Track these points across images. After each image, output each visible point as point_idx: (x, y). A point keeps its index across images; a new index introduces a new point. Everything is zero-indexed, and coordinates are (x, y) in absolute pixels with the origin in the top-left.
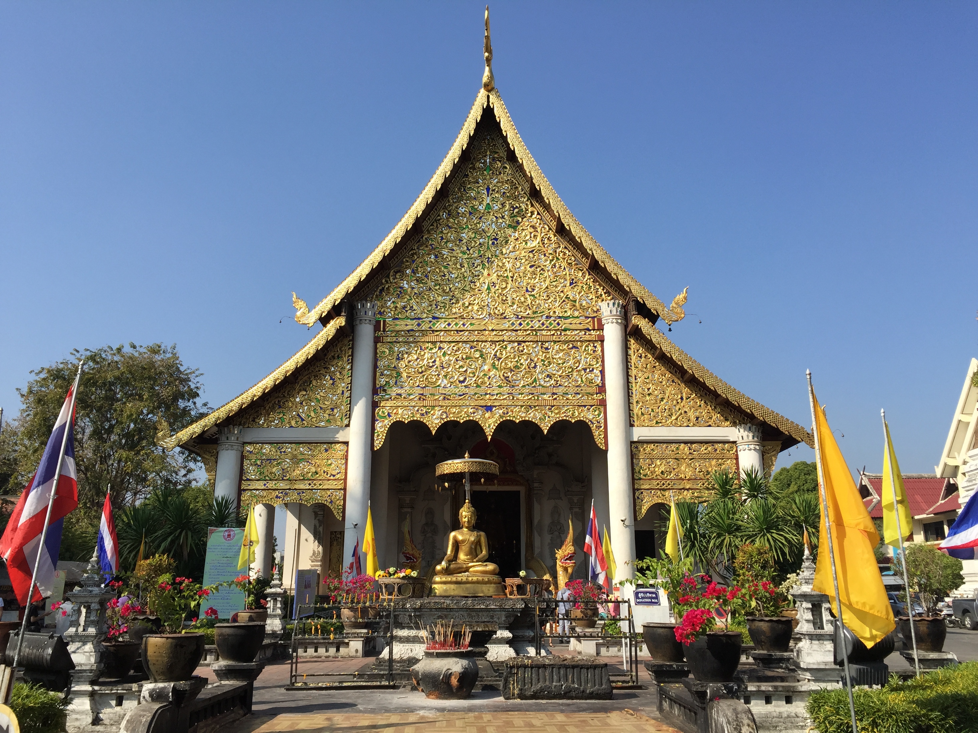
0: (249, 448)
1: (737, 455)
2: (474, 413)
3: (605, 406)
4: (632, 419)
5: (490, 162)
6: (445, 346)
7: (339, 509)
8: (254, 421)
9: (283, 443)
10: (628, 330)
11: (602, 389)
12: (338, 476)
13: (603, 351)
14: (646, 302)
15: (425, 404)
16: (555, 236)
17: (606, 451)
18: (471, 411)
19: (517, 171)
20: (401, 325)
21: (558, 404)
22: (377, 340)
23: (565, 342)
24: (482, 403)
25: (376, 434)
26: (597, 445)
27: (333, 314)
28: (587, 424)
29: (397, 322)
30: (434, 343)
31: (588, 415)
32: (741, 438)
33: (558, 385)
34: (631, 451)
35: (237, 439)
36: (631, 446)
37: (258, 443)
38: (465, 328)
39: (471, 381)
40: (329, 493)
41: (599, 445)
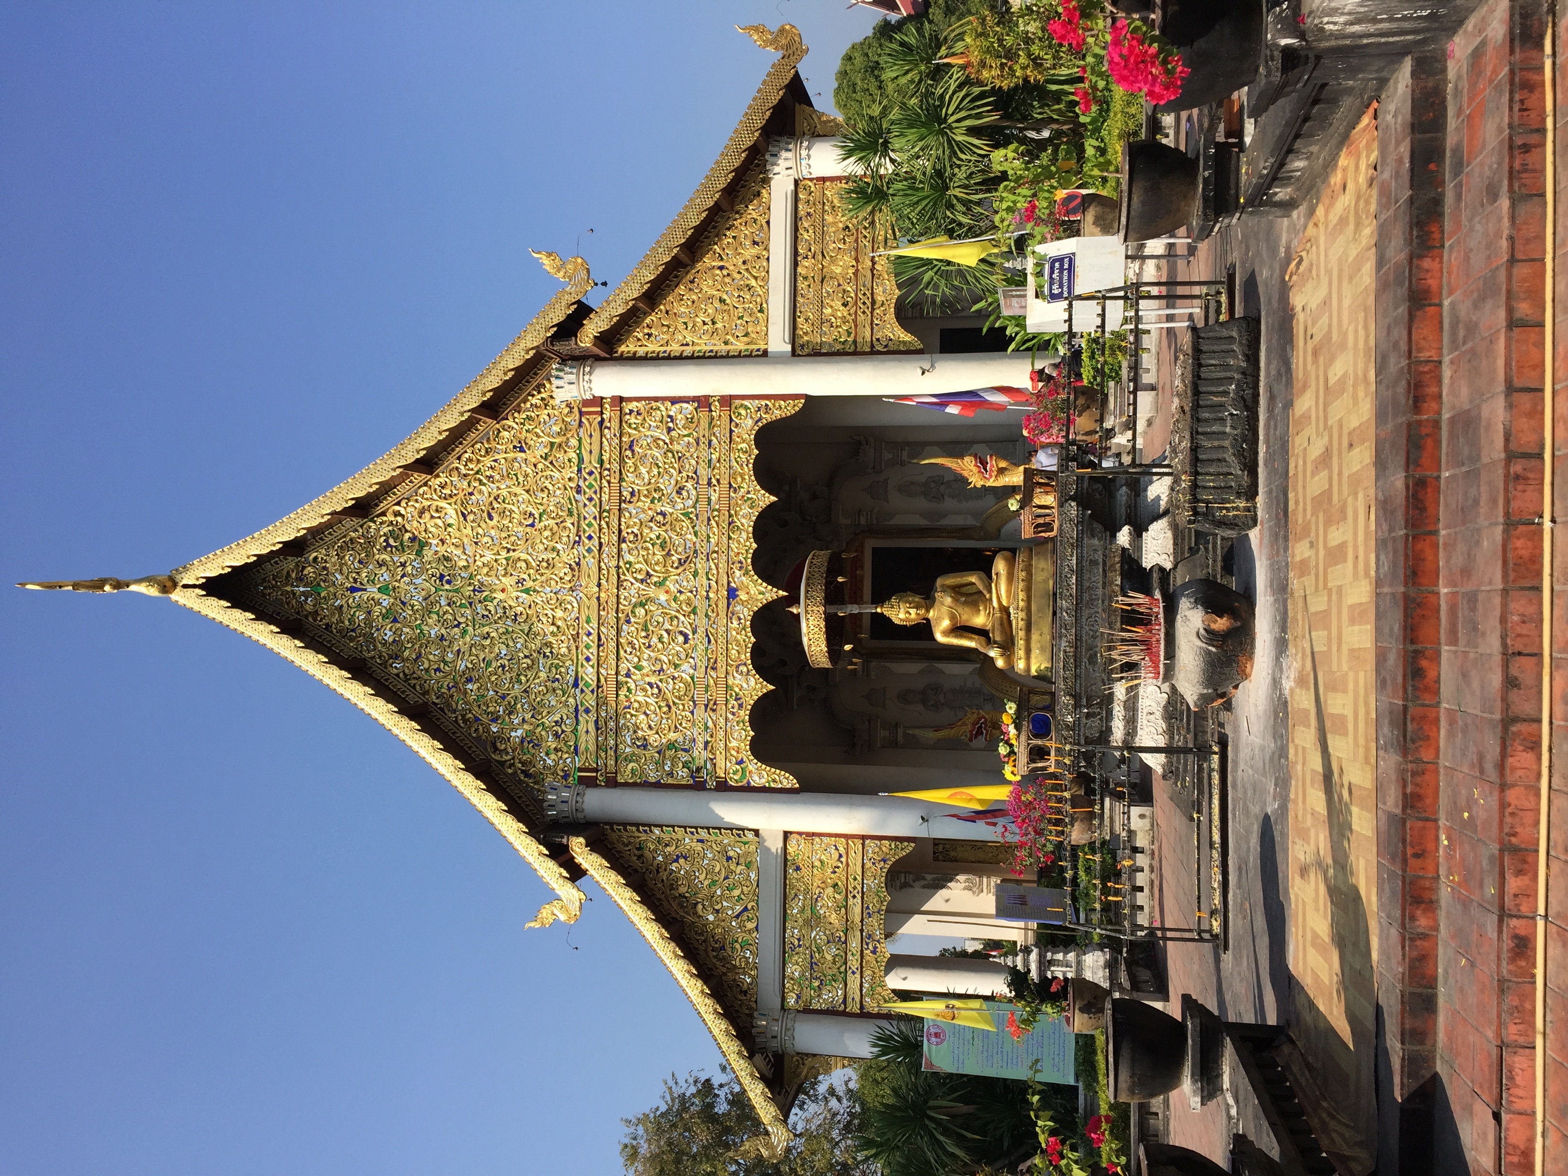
0: (791, 1001)
1: (819, 179)
2: (740, 619)
3: (732, 397)
4: (754, 353)
5: (305, 586)
6: (624, 666)
7: (896, 846)
8: (745, 993)
9: (784, 942)
10: (603, 354)
12: (842, 850)
13: (638, 399)
14: (556, 321)
15: (721, 701)
16: (438, 476)
17: (808, 398)
18: (735, 623)
19: (321, 539)
21: (727, 476)
22: (612, 783)
25: (772, 785)
26: (797, 413)
27: (564, 858)
28: (761, 429)
30: (619, 686)
31: (747, 427)
32: (790, 171)
33: (695, 477)
34: (808, 355)
35: (777, 1020)
36: (799, 355)
37: (784, 985)
38: (595, 633)
40: (868, 864)
41: (797, 409)
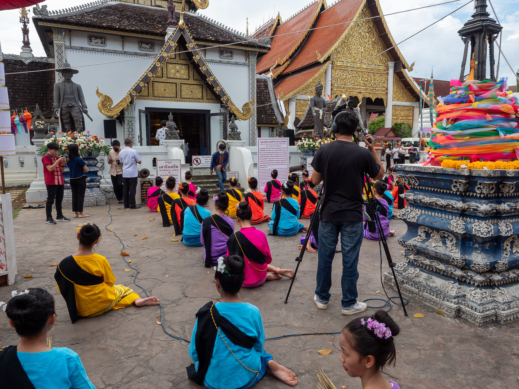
11: (387, 89)
20: (339, 64)
23: (379, 74)
24: (359, 91)
29: (337, 62)
39: (356, 84)
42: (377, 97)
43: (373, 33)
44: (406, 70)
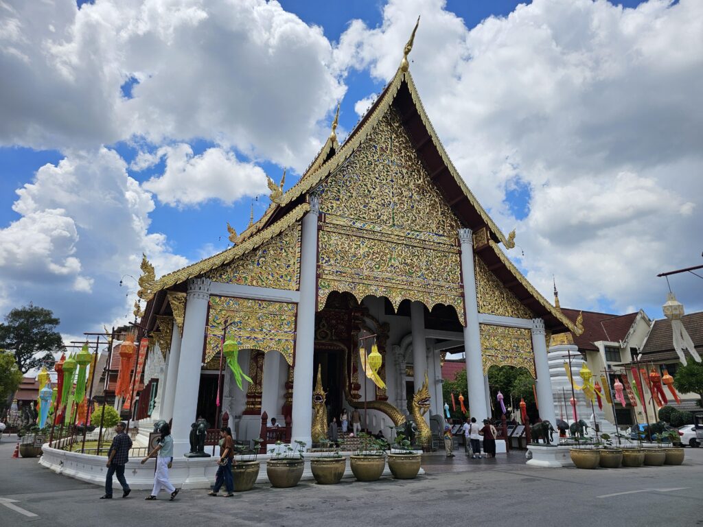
11: (461, 286)
20: (337, 221)
24: (391, 285)
42: (439, 301)
43: (418, 171)
44: (501, 245)
